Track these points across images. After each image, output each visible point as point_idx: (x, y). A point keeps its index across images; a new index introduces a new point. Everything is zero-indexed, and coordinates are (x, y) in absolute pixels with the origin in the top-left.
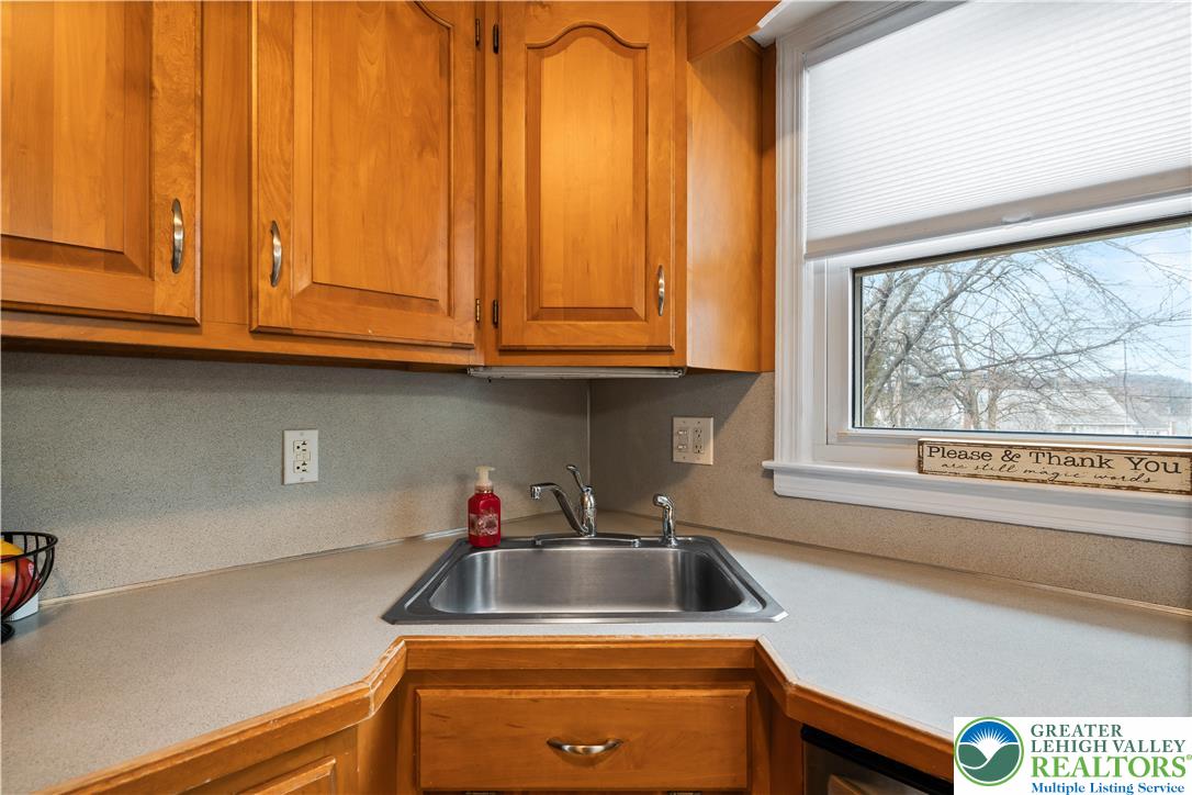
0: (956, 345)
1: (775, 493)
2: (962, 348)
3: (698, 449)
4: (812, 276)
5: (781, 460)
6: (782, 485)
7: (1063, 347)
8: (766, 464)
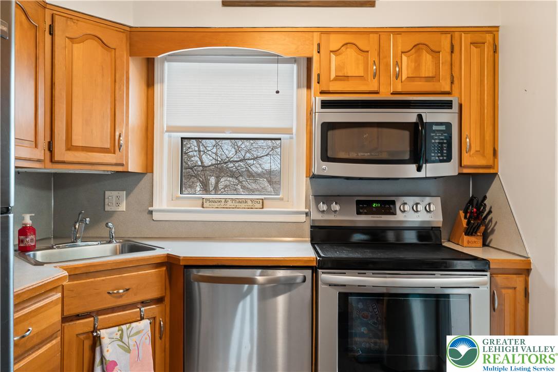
0: (200, 151)
1: (153, 220)
2: (202, 153)
3: (118, 204)
4: (167, 139)
5: (156, 206)
6: (156, 216)
7: (248, 155)
8: (150, 209)
